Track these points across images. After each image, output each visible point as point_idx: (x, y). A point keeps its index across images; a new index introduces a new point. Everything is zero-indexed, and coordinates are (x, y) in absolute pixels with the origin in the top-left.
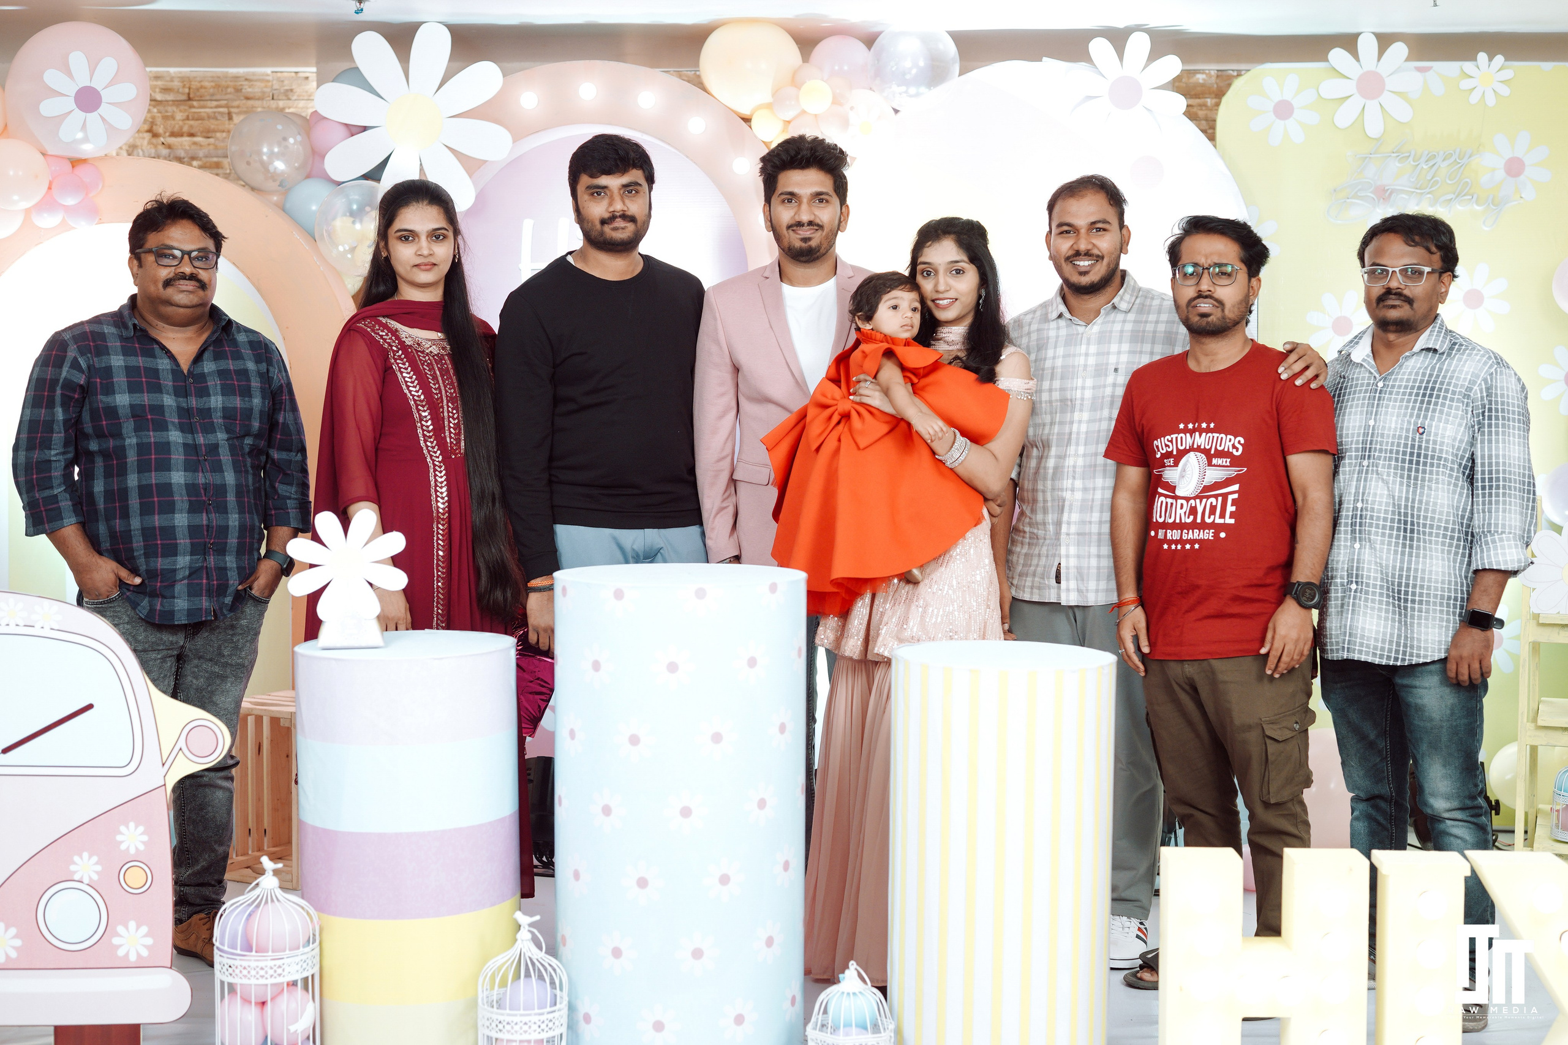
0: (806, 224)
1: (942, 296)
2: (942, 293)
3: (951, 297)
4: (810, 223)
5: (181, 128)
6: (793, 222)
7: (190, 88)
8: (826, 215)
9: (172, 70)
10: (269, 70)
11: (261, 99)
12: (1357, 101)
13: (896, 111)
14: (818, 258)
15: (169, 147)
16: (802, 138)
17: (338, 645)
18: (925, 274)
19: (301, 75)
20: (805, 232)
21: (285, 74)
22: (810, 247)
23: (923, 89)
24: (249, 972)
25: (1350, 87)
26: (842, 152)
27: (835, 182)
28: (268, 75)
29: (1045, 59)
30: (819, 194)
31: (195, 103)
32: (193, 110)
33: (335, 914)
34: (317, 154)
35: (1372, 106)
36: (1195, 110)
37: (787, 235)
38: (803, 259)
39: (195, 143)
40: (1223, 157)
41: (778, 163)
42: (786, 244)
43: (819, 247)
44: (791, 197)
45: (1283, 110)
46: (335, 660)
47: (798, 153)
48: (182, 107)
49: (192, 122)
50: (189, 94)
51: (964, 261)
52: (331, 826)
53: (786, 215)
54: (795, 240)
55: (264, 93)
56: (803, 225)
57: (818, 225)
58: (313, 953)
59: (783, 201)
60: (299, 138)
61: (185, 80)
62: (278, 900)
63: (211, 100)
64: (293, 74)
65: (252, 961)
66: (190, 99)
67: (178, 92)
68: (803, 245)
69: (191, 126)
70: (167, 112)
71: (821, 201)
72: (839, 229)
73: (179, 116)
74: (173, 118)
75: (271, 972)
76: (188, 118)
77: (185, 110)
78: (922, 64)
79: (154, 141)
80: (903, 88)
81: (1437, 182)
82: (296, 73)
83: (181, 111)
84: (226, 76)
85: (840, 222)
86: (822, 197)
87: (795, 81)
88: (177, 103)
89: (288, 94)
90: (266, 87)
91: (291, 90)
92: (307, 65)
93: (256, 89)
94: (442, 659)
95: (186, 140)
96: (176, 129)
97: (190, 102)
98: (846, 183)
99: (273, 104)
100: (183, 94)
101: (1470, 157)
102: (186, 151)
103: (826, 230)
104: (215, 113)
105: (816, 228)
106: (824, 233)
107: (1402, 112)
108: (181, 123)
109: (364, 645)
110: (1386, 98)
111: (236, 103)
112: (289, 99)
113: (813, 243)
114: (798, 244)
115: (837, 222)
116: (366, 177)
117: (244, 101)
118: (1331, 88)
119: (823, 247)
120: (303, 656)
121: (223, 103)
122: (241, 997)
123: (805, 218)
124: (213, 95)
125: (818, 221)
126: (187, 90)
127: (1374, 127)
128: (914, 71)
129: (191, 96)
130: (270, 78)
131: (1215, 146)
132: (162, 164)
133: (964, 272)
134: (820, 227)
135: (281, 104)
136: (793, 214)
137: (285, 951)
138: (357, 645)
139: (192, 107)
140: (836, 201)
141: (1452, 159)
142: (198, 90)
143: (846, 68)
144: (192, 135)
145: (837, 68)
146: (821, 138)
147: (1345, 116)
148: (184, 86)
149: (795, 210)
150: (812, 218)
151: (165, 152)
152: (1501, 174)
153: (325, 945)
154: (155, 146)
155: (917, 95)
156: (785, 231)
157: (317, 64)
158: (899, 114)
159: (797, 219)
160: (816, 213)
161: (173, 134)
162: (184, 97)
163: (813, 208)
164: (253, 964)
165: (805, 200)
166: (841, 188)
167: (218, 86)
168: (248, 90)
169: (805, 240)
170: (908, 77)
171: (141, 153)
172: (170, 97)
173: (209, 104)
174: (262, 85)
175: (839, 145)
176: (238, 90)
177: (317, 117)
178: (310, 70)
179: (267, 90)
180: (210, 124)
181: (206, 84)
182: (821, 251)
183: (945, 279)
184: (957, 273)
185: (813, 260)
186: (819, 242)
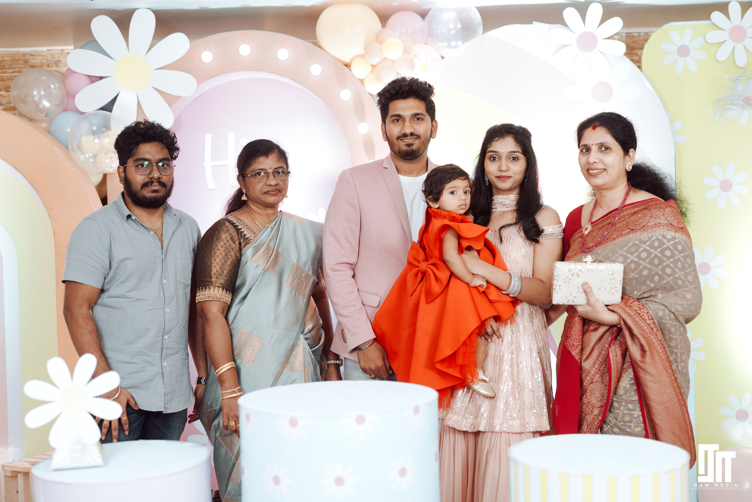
0: (409, 135)
1: (503, 174)
2: (504, 172)
3: (508, 175)
4: (412, 134)
6: (401, 135)
8: (422, 128)
10: (45, 49)
11: (41, 66)
13: (443, 58)
14: (418, 157)
16: (404, 79)
19: (65, 51)
20: (409, 140)
21: (55, 51)
22: (413, 150)
26: (430, 86)
27: (427, 106)
28: (44, 52)
30: (416, 115)
34: (70, 96)
37: (397, 143)
38: (409, 158)
41: (388, 95)
42: (396, 149)
43: (418, 150)
44: (399, 118)
47: (400, 88)
51: (518, 152)
53: (395, 130)
54: (402, 145)
55: (42, 63)
56: (407, 136)
57: (417, 135)
59: (393, 121)
60: (57, 85)
63: (9, 68)
64: (60, 51)
68: (408, 148)
71: (418, 119)
72: (431, 137)
78: (458, 26)
80: (447, 43)
82: (62, 50)
84: (18, 53)
85: (432, 132)
86: (419, 116)
87: (379, 40)
89: (57, 63)
90: (44, 59)
91: (59, 61)
92: (67, 44)
93: (37, 61)
98: (434, 106)
99: (49, 69)
103: (422, 138)
104: (11, 76)
105: (415, 137)
106: (421, 141)
111: (25, 70)
113: (414, 147)
114: (404, 148)
115: (429, 132)
116: (104, 109)
117: (30, 69)
119: (421, 149)
121: (17, 70)
123: (408, 131)
124: (10, 65)
125: (416, 133)
128: (454, 31)
130: (46, 54)
133: (518, 159)
134: (418, 137)
135: (54, 68)
136: (400, 129)
140: (428, 118)
143: (409, 31)
145: (404, 30)
146: (416, 78)
149: (401, 126)
150: (412, 131)
155: (456, 47)
156: (396, 141)
157: (75, 42)
158: (445, 60)
159: (403, 132)
160: (415, 127)
163: (413, 124)
165: (407, 119)
166: (431, 109)
167: (13, 60)
168: (32, 61)
169: (409, 145)
170: (450, 35)
173: (8, 71)
174: (41, 58)
175: (428, 82)
176: (26, 62)
177: (70, 72)
178: (72, 47)
179: (44, 61)
180: (7, 83)
181: (6, 58)
182: (420, 152)
183: (506, 162)
184: (513, 160)
185: (415, 159)
186: (418, 146)
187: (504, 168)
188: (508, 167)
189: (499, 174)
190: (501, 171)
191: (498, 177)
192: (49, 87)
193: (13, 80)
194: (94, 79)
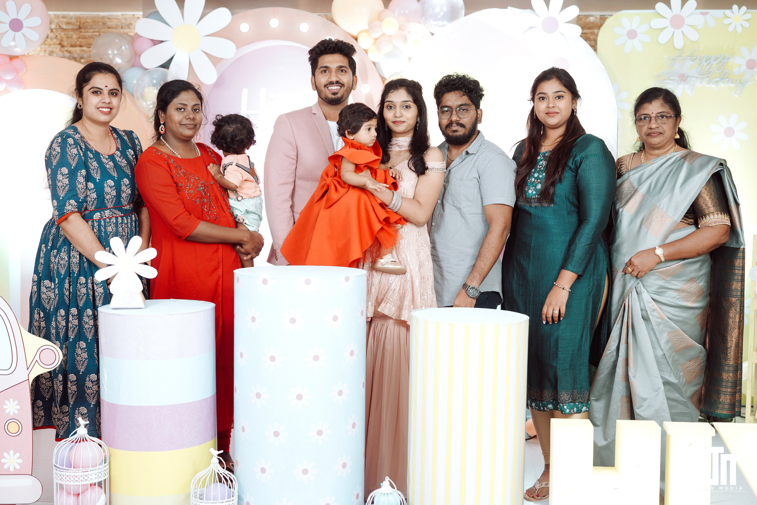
0: (335, 83)
1: (398, 119)
2: (398, 118)
3: (402, 120)
4: (337, 82)
5: (76, 42)
6: (328, 83)
7: (80, 23)
8: (346, 78)
9: (71, 13)
10: (119, 14)
11: (116, 28)
12: (670, 31)
13: (433, 34)
14: (341, 103)
15: (70, 52)
17: (120, 307)
18: (389, 107)
19: (136, 16)
21: (128, 16)
22: (338, 97)
23: (445, 23)
24: (70, 478)
25: (666, 23)
27: (349, 62)
28: (119, 16)
29: (509, 7)
30: (341, 67)
31: (83, 30)
32: (82, 34)
33: (116, 448)
34: (137, 55)
35: (678, 32)
36: (588, 35)
37: (324, 91)
38: (334, 103)
39: (83, 51)
40: (600, 59)
41: (319, 51)
42: (323, 96)
44: (326, 69)
45: (632, 34)
46: (117, 315)
47: (328, 45)
48: (77, 32)
49: (81, 40)
50: (79, 26)
51: (410, 101)
52: (115, 402)
53: (323, 79)
55: (117, 25)
56: (333, 83)
57: (341, 84)
58: (105, 468)
59: (322, 72)
60: (127, 46)
61: (78, 18)
62: (86, 441)
63: (91, 29)
64: (132, 16)
65: (71, 472)
66: (80, 28)
67: (74, 24)
68: (333, 96)
69: (81, 42)
70: (68, 34)
71: (342, 71)
73: (75, 37)
74: (71, 37)
75: (81, 478)
76: (79, 38)
77: (77, 34)
78: (445, 9)
79: (62, 49)
80: (436, 22)
81: (711, 72)
82: (134, 15)
83: (76, 34)
84: (98, 16)
86: (342, 69)
87: (380, 18)
88: (73, 30)
89: (129, 26)
90: (118, 22)
91: (130, 24)
92: (138, 11)
93: (113, 23)
94: (173, 315)
95: (78, 49)
96: (73, 43)
97: (80, 30)
99: (122, 31)
100: (77, 25)
101: (728, 59)
102: (78, 54)
103: (346, 87)
104: (92, 35)
106: (345, 89)
107: (693, 36)
108: (76, 40)
109: (134, 307)
110: (685, 29)
111: (103, 30)
112: (130, 28)
113: (339, 95)
114: (330, 96)
115: (351, 82)
116: (162, 66)
117: (107, 29)
118: (657, 23)
119: (345, 96)
120: (102, 312)
121: (97, 30)
122: (66, 491)
123: (334, 80)
124: (91, 26)
125: (341, 82)
126: (78, 24)
127: (679, 43)
128: (442, 14)
129: (81, 26)
130: (120, 18)
131: (597, 54)
132: (66, 61)
133: (410, 107)
134: (342, 85)
135: (126, 31)
136: (327, 78)
137: (89, 467)
138: (130, 307)
139: (81, 32)
141: (719, 60)
142: (84, 23)
143: (407, 12)
144: (81, 46)
145: (402, 12)
147: (664, 38)
148: (77, 22)
149: (328, 76)
150: (338, 80)
151: (67, 55)
152: (744, 68)
153: (112, 464)
154: (63, 52)
155: (443, 26)
156: (323, 88)
157: (143, 10)
158: (434, 36)
159: (330, 80)
160: (340, 77)
161: (72, 46)
162: (77, 27)
163: (338, 75)
164: (72, 474)
165: (333, 71)
167: (94, 22)
168: (109, 24)
169: (334, 94)
170: (439, 17)
171: (55, 55)
172: (70, 27)
173: (90, 30)
176: (104, 24)
177: (137, 36)
178: (140, 14)
179: (119, 24)
180: (90, 41)
181: (88, 20)
182: (343, 98)
183: (400, 110)
184: (406, 108)
185: (339, 104)
186: (342, 93)
187: (398, 115)
188: (401, 113)
189: (395, 120)
190: (395, 117)
191: (394, 122)
192: (121, 47)
193: (93, 38)
194: (155, 42)
